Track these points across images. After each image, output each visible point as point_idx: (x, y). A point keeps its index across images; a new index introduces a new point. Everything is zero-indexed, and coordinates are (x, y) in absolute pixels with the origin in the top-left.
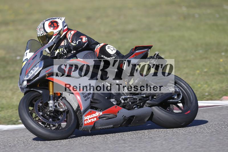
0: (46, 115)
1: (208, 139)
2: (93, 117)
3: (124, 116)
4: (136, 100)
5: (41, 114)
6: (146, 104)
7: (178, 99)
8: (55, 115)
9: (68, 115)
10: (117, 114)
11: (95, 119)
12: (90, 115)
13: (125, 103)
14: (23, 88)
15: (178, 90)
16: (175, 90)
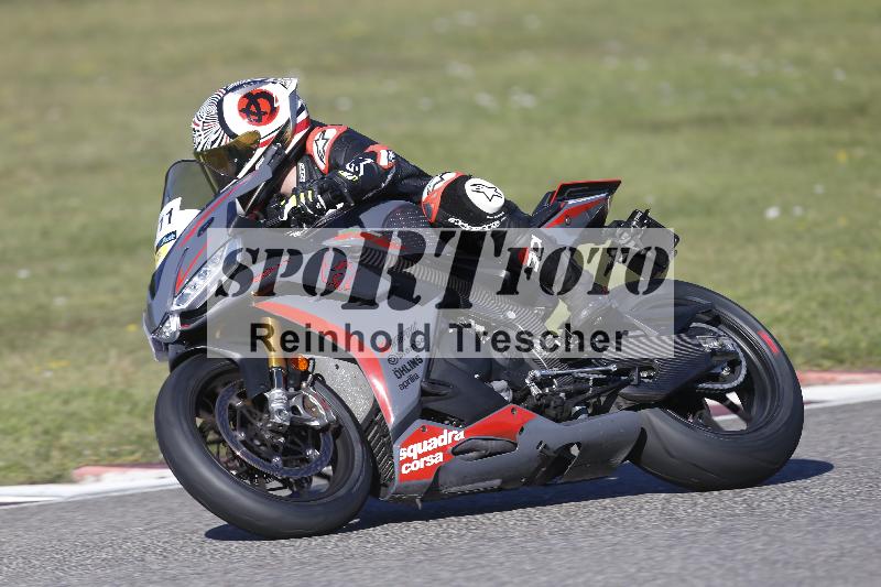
0: (258, 443)
1: (395, 580)
2: (430, 449)
3: (541, 443)
4: (585, 385)
5: (241, 436)
6: (619, 399)
7: (733, 380)
8: (293, 442)
10: (518, 436)
11: (440, 457)
12: (421, 441)
13: (546, 395)
14: (167, 345)
15: (730, 347)
16: (723, 345)
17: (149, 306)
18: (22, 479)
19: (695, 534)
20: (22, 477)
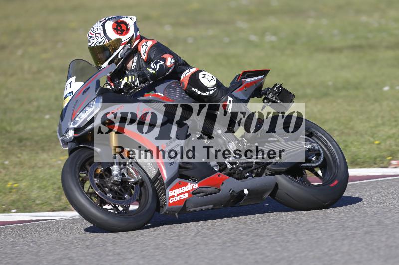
2: (182, 192)
3: (231, 190)
4: (251, 164)
6: (266, 170)
7: (317, 162)
9: (142, 188)
10: (221, 186)
11: (186, 196)
13: (234, 168)
14: (67, 142)
15: (316, 147)
16: (313, 146)
17: (60, 125)
18: (49, 209)
19: (354, 234)
20: (49, 208)
